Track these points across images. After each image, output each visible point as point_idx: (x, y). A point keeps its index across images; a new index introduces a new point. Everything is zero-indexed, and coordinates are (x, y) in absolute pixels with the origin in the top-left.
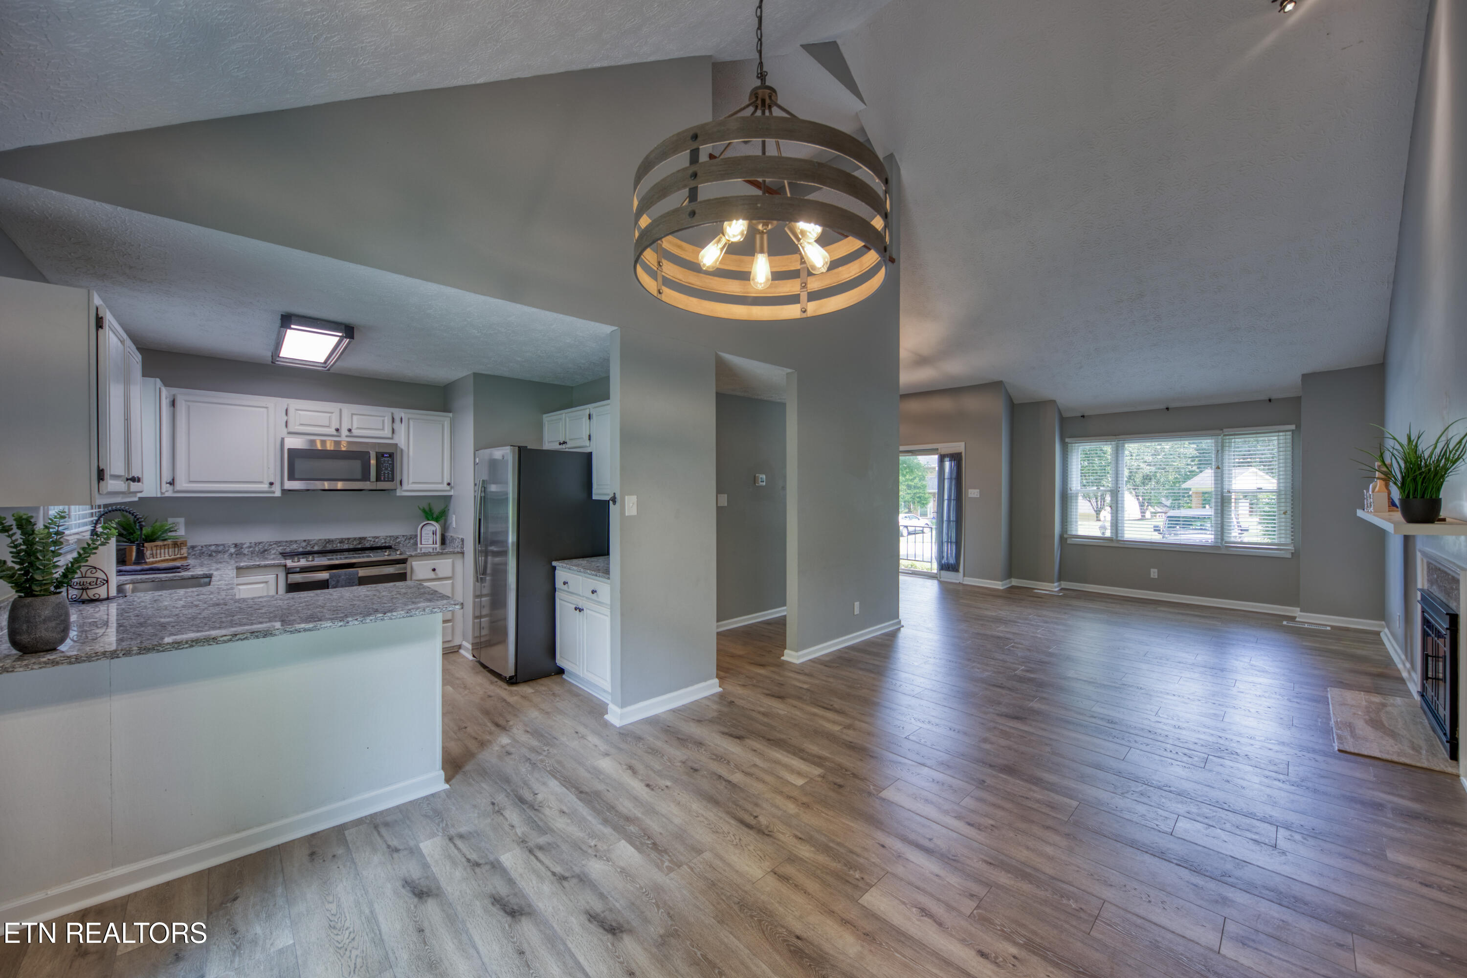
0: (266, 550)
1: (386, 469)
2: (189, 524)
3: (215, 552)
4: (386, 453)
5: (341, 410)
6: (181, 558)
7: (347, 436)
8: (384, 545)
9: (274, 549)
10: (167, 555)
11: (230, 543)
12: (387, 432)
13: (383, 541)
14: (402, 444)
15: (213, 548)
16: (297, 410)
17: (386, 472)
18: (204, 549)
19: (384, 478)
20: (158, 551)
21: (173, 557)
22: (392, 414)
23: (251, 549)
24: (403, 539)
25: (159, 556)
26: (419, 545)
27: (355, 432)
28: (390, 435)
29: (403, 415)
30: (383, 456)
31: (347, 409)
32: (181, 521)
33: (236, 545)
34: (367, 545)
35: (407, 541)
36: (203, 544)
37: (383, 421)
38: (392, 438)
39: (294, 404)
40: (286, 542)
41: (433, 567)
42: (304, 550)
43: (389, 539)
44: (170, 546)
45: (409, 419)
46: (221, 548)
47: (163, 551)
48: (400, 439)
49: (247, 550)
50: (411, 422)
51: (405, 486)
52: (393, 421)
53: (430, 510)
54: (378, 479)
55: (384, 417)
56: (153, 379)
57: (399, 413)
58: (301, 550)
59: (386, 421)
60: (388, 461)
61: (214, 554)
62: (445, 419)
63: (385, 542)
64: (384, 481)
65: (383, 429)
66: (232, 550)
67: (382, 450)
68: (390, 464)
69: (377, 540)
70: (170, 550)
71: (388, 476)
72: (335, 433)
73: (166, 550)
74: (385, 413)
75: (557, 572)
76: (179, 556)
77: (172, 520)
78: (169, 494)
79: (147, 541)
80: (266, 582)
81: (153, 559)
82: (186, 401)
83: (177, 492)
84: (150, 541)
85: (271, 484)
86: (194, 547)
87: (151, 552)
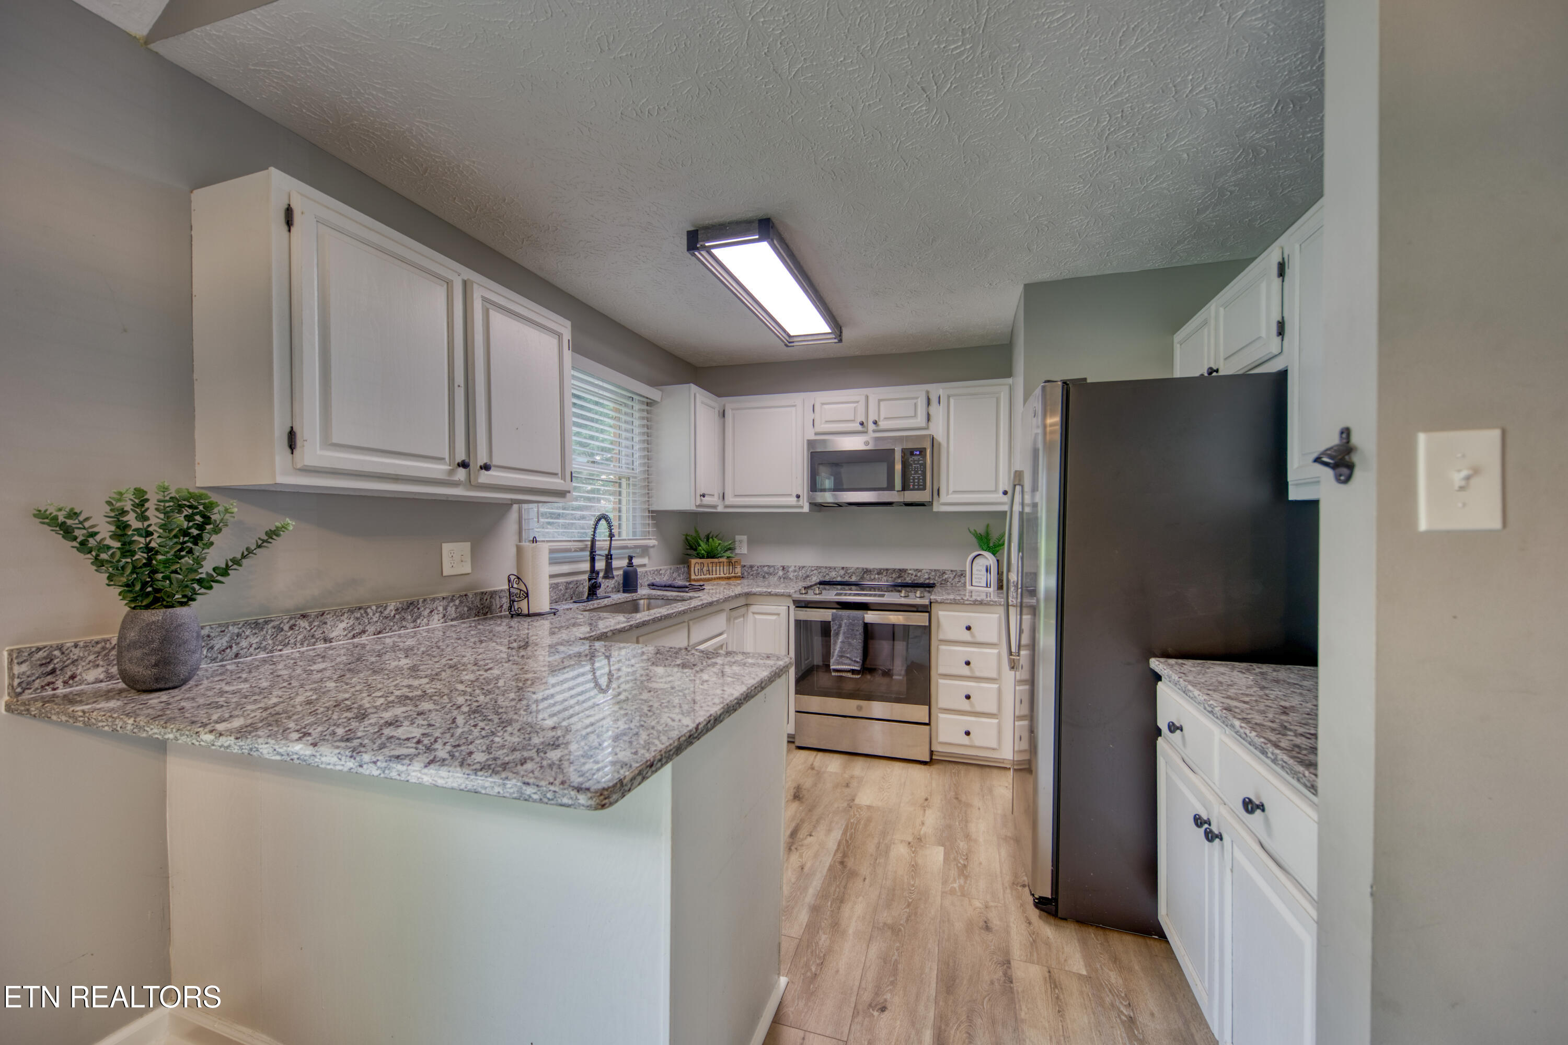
0: (808, 576)
1: (916, 472)
2: (751, 542)
3: (767, 573)
4: (917, 449)
5: (867, 397)
6: (735, 577)
7: (874, 431)
8: (927, 581)
9: (814, 575)
10: (722, 573)
11: (779, 564)
12: (920, 421)
13: (926, 576)
14: (940, 437)
15: (766, 569)
16: (823, 404)
17: (916, 477)
18: (759, 570)
19: (914, 485)
20: (714, 568)
21: (727, 575)
22: (928, 392)
23: (796, 574)
24: (952, 576)
25: (714, 573)
26: (969, 587)
27: (883, 424)
28: (924, 424)
29: (941, 392)
30: (912, 454)
31: (875, 393)
32: (745, 538)
33: (783, 568)
34: (908, 580)
35: (957, 580)
36: (759, 564)
37: (916, 405)
38: (927, 428)
39: (820, 397)
40: (826, 568)
41: (967, 624)
42: (843, 580)
43: (933, 573)
44: (725, 564)
45: (949, 397)
46: (772, 570)
47: (718, 568)
48: (937, 430)
49: (792, 574)
50: (952, 400)
51: (944, 498)
52: (929, 403)
53: (987, 534)
54: (904, 488)
55: (917, 398)
56: (687, 385)
57: (937, 390)
58: (839, 579)
59: (919, 404)
60: (919, 460)
61: (767, 576)
62: (1000, 387)
63: (929, 578)
64: (913, 489)
65: (915, 416)
66: (781, 573)
67: (910, 446)
68: (921, 465)
69: (919, 574)
70: (725, 568)
71: (918, 483)
72: (860, 428)
73: (722, 568)
74: (918, 391)
75: (1160, 686)
76: (733, 575)
77: (738, 538)
78: (720, 509)
79: (703, 557)
80: (778, 614)
81: (708, 576)
82: (732, 410)
83: (726, 507)
84: (708, 557)
85: (798, 497)
86: (751, 567)
87: (705, 569)
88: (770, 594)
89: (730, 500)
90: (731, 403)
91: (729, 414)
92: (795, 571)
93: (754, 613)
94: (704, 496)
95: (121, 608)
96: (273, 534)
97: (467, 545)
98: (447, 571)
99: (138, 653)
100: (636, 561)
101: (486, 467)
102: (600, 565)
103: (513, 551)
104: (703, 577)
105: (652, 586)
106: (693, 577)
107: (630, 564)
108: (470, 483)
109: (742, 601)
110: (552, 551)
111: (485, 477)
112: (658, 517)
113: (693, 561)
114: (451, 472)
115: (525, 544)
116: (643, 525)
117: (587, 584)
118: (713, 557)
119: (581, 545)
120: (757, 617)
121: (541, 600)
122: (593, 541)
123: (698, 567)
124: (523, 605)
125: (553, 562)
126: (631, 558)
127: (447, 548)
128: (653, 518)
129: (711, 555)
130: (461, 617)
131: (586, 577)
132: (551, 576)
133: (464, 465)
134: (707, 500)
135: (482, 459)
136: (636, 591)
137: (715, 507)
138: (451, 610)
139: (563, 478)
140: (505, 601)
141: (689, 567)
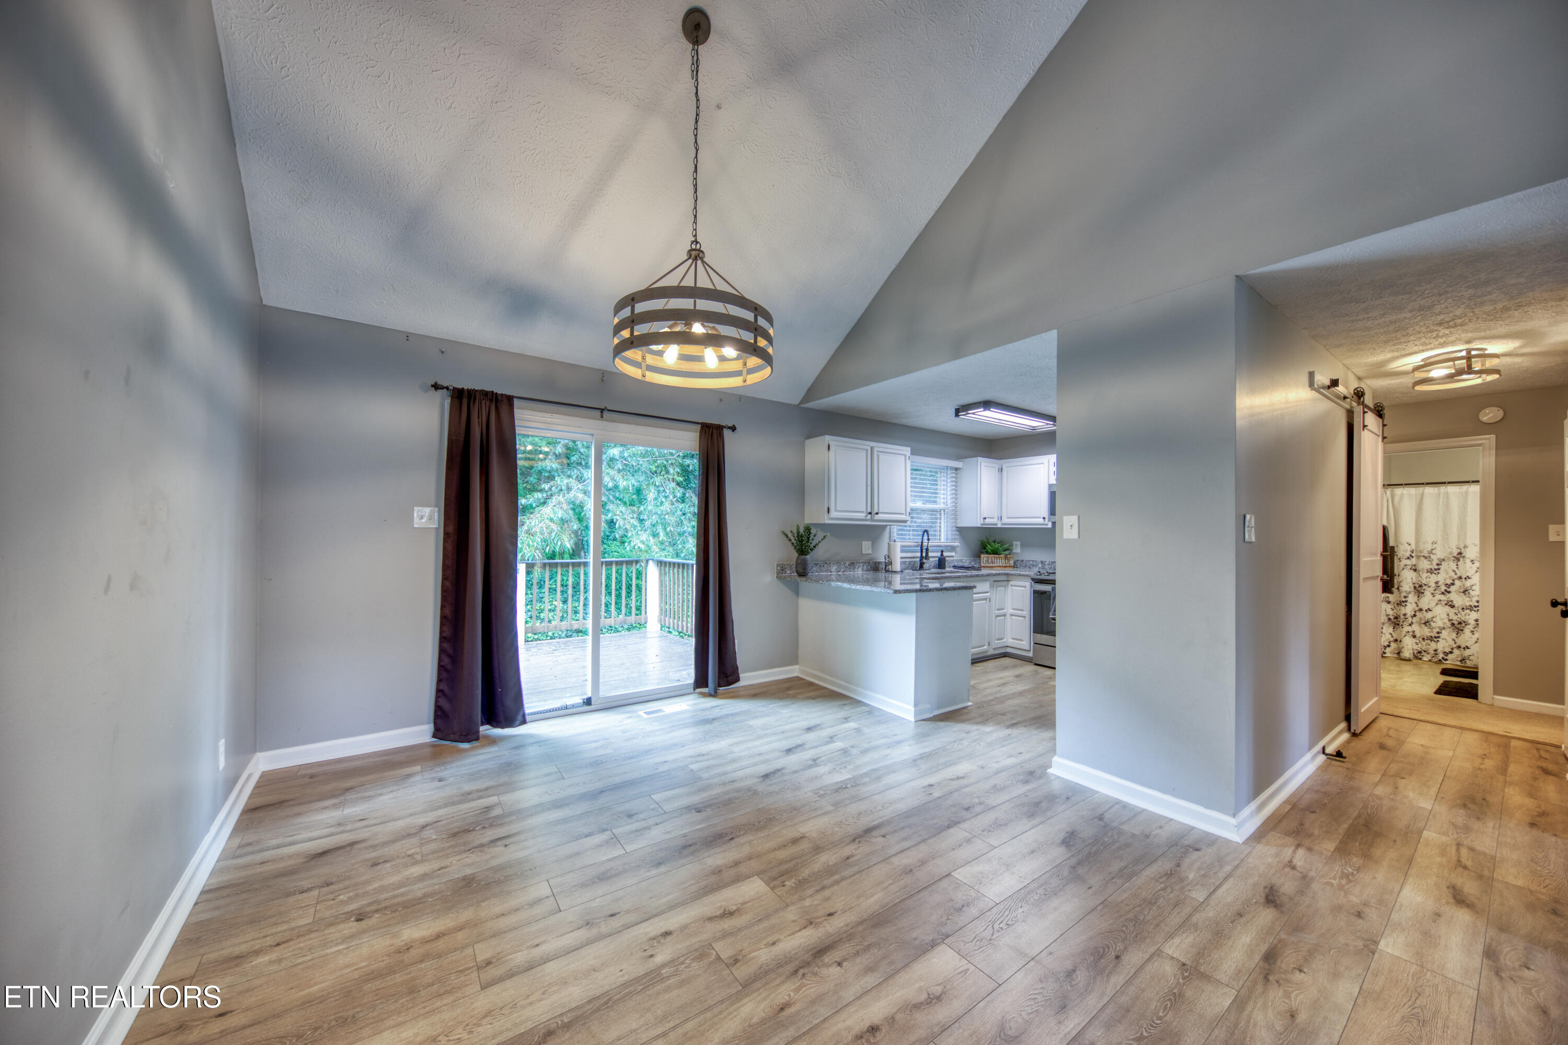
2: (1022, 546)
3: (1032, 565)
6: (1010, 566)
11: (1039, 560)
15: (1031, 562)
18: (1027, 563)
20: (996, 560)
21: (1001, 564)
23: (1049, 566)
25: (995, 563)
32: (1019, 543)
33: (1042, 562)
36: (1027, 559)
44: (1004, 558)
46: (1035, 563)
47: (999, 560)
49: (1047, 566)
56: (976, 458)
61: (1032, 567)
66: (1040, 565)
70: (1003, 560)
73: (1001, 560)
76: (1004, 564)
77: (1015, 543)
78: (999, 526)
79: (990, 554)
80: (1025, 587)
81: (991, 565)
82: (1007, 467)
83: (1003, 524)
84: (993, 554)
85: (1044, 518)
86: (1022, 561)
87: (990, 560)
88: (1020, 575)
89: (1005, 520)
90: (1006, 463)
91: (1005, 469)
92: (1049, 564)
93: (1012, 586)
94: (985, 518)
95: (796, 555)
96: (825, 537)
97: (870, 542)
98: (864, 552)
99: (800, 566)
100: (945, 554)
101: (877, 513)
102: (924, 555)
103: (887, 545)
104: (988, 565)
105: (954, 567)
106: (982, 565)
107: (942, 555)
108: (872, 520)
109: (1004, 578)
110: (902, 546)
111: (877, 517)
112: (962, 531)
113: (982, 556)
114: (866, 516)
115: (892, 543)
116: (952, 535)
117: (919, 563)
118: (996, 554)
119: (916, 544)
120: (1014, 588)
121: (897, 566)
122: (922, 542)
123: (985, 559)
124: (890, 567)
125: (902, 551)
126: (942, 552)
127: (864, 543)
128: (958, 531)
129: (995, 552)
130: (868, 570)
131: (918, 559)
132: (901, 558)
133: (870, 513)
134: (987, 521)
135: (876, 511)
136: (944, 568)
137: (996, 524)
138: (865, 567)
139: (906, 515)
140: (884, 566)
141: (980, 559)
